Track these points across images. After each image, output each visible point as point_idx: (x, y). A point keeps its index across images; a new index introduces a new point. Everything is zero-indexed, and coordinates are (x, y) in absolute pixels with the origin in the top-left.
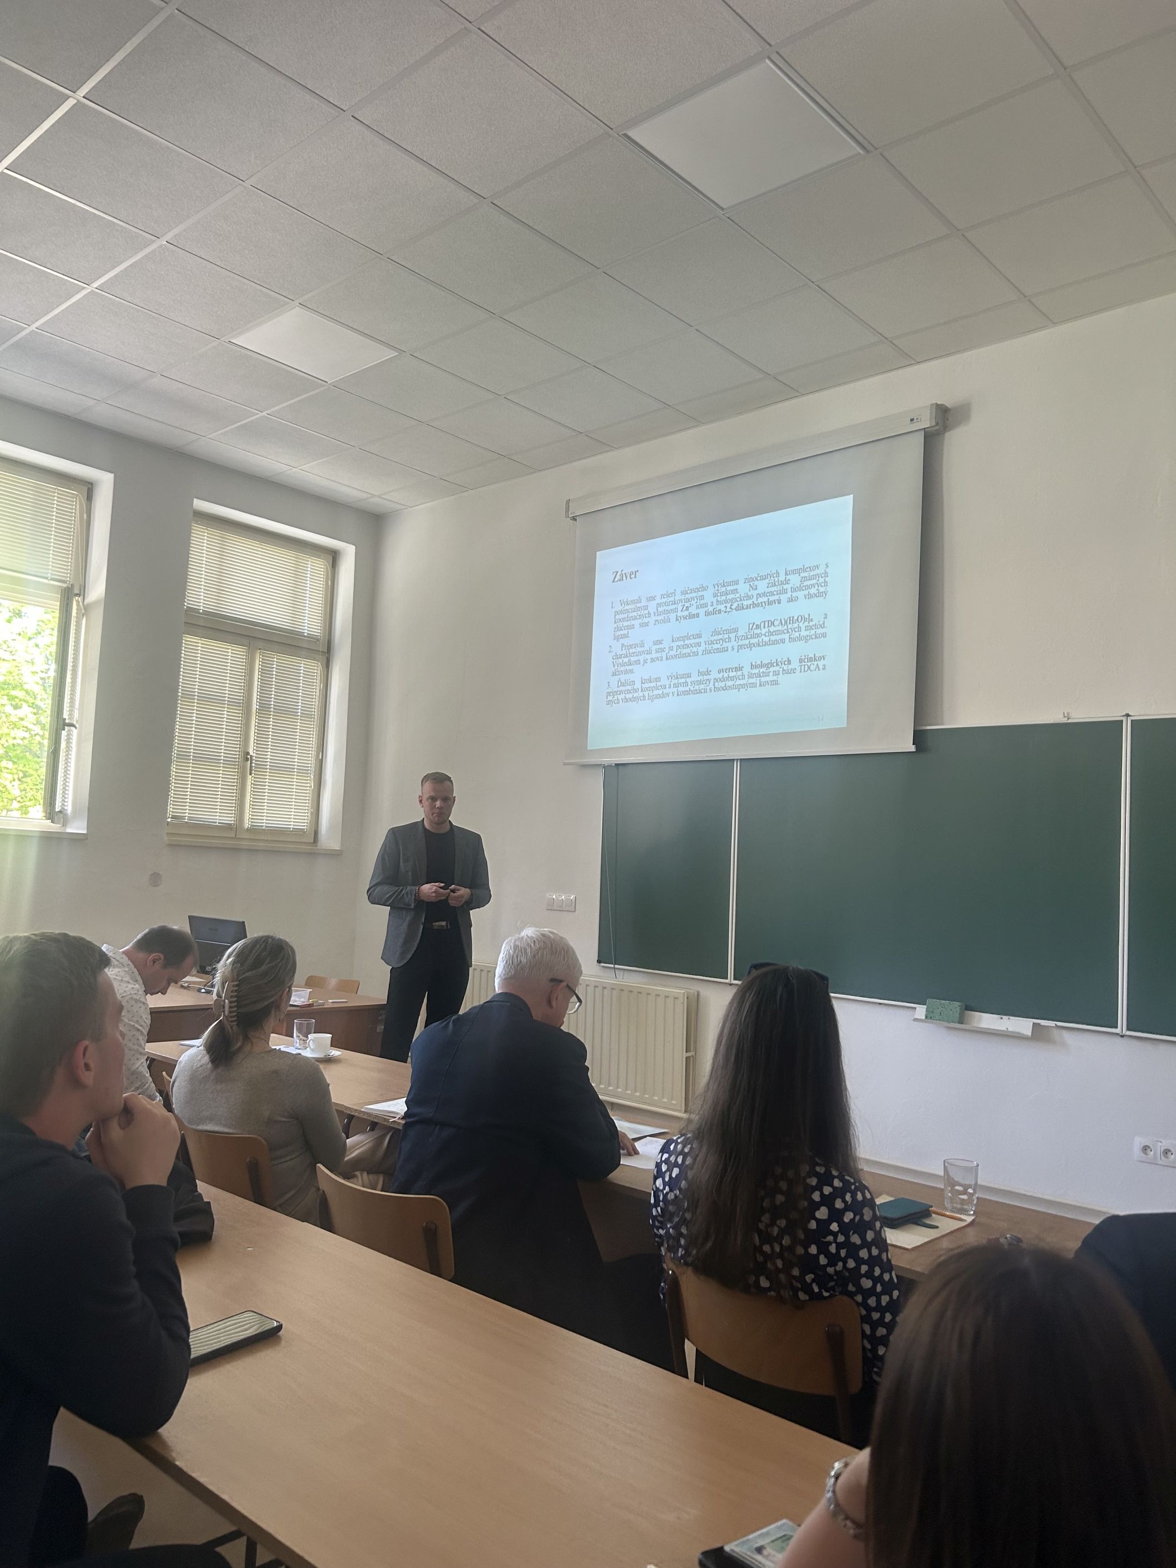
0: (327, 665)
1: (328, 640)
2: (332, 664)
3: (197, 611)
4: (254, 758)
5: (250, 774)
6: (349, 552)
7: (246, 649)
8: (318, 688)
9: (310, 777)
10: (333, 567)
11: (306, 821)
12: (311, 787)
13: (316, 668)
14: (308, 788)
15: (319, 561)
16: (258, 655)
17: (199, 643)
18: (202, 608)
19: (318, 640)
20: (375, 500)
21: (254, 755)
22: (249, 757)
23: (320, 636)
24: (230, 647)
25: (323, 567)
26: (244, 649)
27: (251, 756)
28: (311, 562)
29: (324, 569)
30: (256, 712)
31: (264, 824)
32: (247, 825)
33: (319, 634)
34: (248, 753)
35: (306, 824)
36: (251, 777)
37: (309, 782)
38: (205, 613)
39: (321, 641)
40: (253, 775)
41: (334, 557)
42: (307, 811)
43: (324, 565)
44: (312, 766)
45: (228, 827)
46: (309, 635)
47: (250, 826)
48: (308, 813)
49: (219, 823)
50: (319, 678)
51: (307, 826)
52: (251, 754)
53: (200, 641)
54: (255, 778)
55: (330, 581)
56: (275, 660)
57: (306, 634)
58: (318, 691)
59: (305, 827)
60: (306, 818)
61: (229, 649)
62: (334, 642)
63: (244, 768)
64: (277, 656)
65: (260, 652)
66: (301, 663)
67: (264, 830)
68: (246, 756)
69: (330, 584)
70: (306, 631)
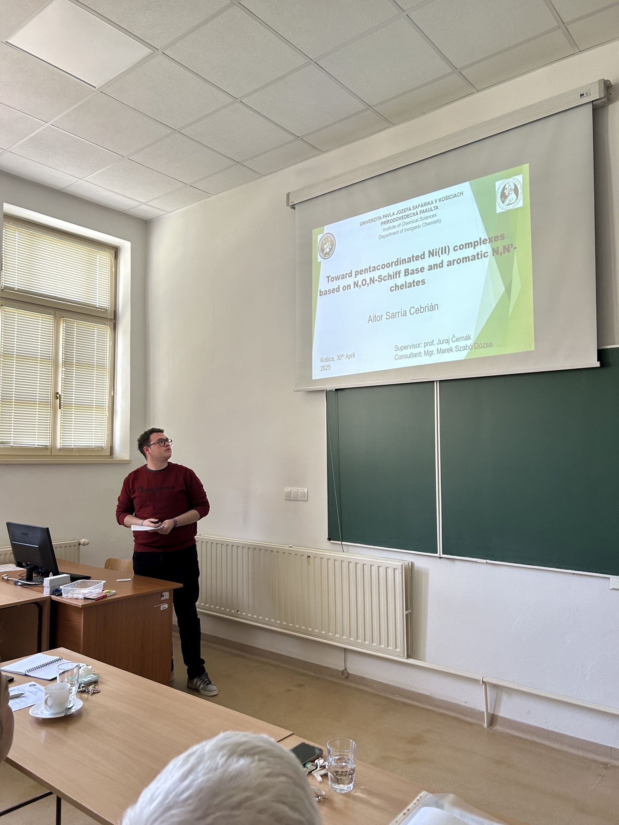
0: (115, 328)
1: (114, 311)
2: (118, 326)
3: (12, 289)
4: (62, 397)
5: (60, 409)
6: (126, 246)
7: (53, 317)
8: (108, 344)
9: (105, 409)
10: (115, 259)
11: (104, 440)
12: (106, 416)
13: (106, 330)
14: (104, 417)
15: (106, 254)
16: (62, 322)
17: (15, 313)
18: (16, 287)
19: (106, 310)
20: (143, 207)
21: (62, 394)
22: (58, 396)
23: (108, 308)
24: (40, 316)
25: (108, 258)
26: (51, 317)
27: (60, 395)
28: (99, 254)
29: (109, 259)
30: (63, 363)
31: (72, 444)
32: (60, 445)
33: (107, 306)
34: (57, 393)
35: (104, 442)
36: (59, 410)
37: (104, 412)
38: (19, 290)
39: (109, 311)
40: (62, 409)
41: (116, 251)
42: (104, 433)
43: (109, 257)
44: (106, 400)
45: (46, 448)
46: (99, 307)
47: (61, 446)
48: (105, 434)
49: (38, 445)
50: (108, 338)
51: (105, 444)
52: (60, 393)
53: (16, 312)
54: (63, 411)
55: (113, 269)
56: (75, 325)
57: (97, 306)
58: (108, 347)
59: (104, 445)
60: (104, 438)
61: (39, 317)
62: (118, 311)
63: (55, 404)
64: (77, 322)
65: (64, 319)
66: (95, 327)
67: (72, 448)
68: (57, 396)
69: (114, 270)
70: (97, 304)
